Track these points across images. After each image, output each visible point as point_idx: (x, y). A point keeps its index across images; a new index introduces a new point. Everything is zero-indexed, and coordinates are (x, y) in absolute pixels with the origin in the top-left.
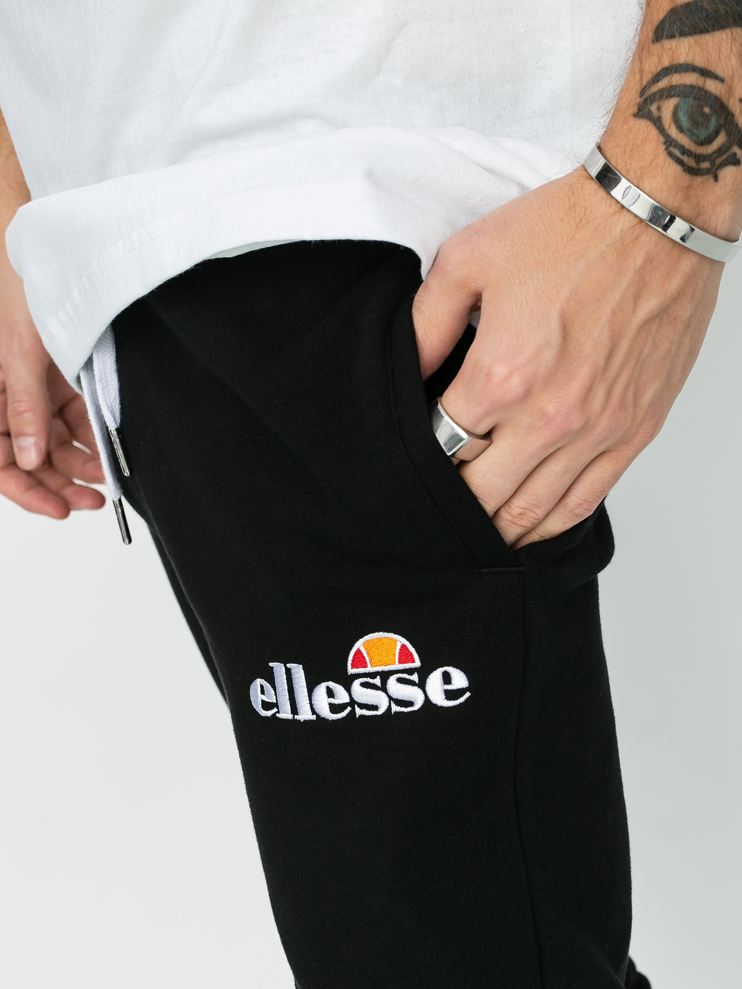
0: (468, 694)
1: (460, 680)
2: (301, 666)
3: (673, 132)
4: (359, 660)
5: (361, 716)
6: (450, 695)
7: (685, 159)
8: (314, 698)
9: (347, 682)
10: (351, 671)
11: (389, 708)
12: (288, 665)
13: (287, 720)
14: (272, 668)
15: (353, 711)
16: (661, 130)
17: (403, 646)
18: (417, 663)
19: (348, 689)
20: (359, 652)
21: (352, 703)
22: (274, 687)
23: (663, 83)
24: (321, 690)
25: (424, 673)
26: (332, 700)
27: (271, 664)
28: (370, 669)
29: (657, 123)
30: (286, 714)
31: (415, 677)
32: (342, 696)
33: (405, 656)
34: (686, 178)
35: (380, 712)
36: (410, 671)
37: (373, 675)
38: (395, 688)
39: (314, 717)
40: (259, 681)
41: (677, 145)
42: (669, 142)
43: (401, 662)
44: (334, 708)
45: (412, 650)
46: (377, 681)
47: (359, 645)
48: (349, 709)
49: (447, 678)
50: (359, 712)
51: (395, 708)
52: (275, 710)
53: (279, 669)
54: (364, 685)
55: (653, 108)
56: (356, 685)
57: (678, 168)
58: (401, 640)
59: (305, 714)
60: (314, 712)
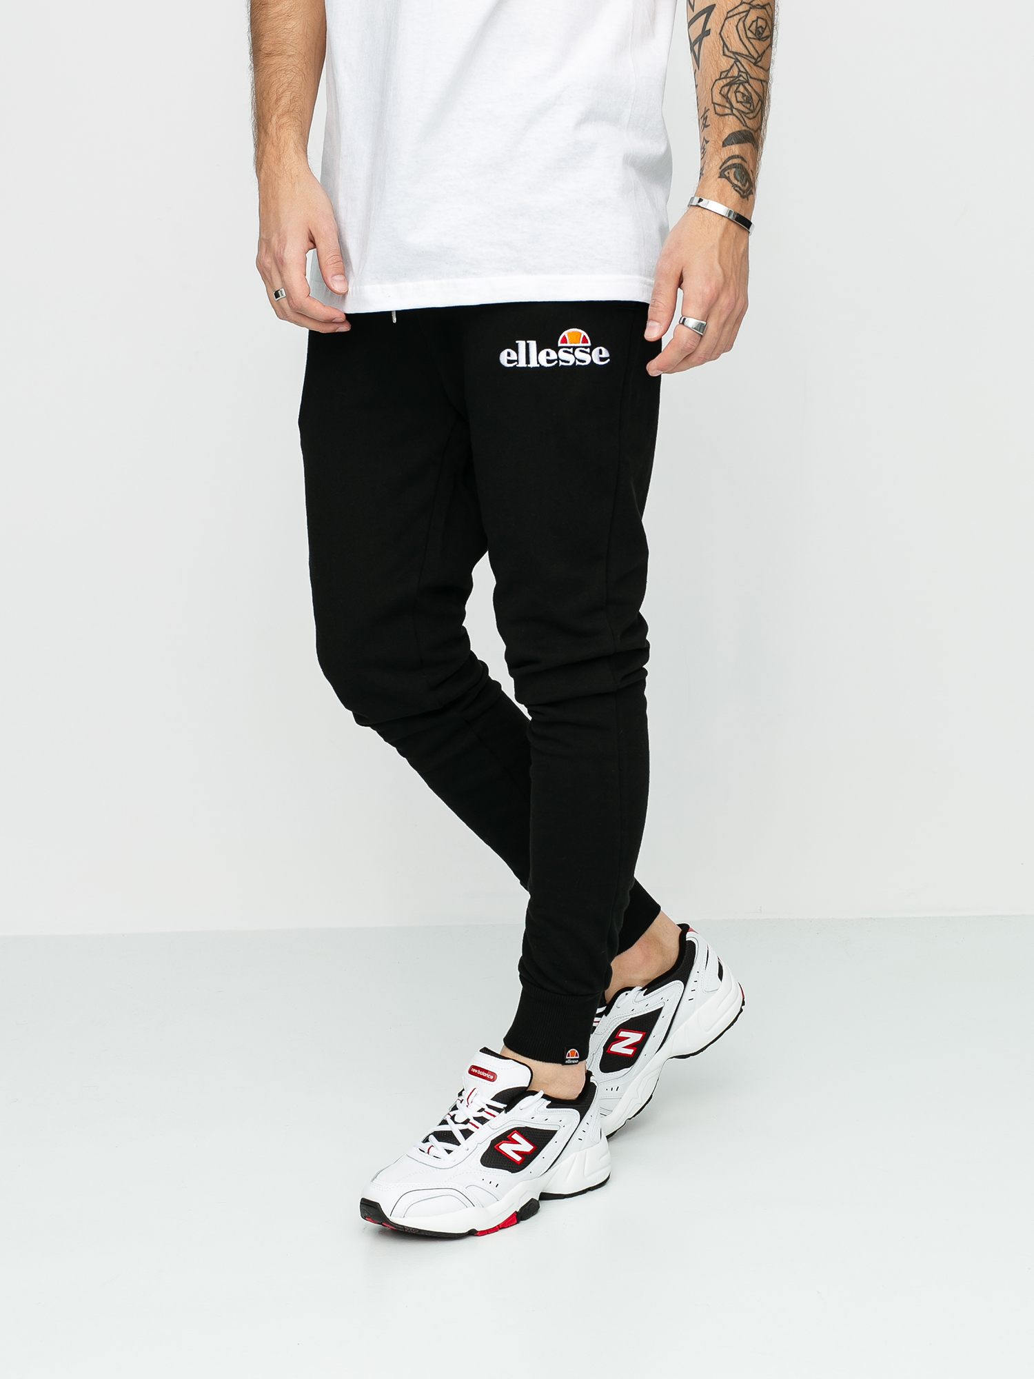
0: (609, 360)
1: (605, 354)
2: (535, 342)
3: (736, 182)
4: (564, 341)
5: (562, 366)
6: (602, 359)
7: (740, 191)
8: (539, 355)
9: (557, 349)
10: (560, 345)
11: (575, 362)
12: (528, 342)
13: (523, 367)
14: (517, 344)
15: (558, 363)
16: (731, 182)
17: (584, 336)
18: (589, 344)
19: (557, 353)
20: (564, 337)
21: (558, 359)
22: (517, 352)
23: (729, 163)
24: (543, 352)
25: (592, 348)
26: (548, 358)
27: (517, 342)
28: (568, 345)
29: (728, 179)
30: (522, 364)
31: (588, 350)
32: (553, 355)
33: (585, 341)
34: (741, 199)
35: (570, 364)
36: (586, 347)
37: (569, 348)
38: (578, 354)
39: (538, 366)
40: (505, 352)
41: (737, 186)
42: (734, 186)
43: (583, 342)
44: (549, 361)
45: (588, 338)
46: (571, 350)
47: (565, 333)
48: (556, 362)
49: (601, 352)
50: (561, 363)
51: (578, 363)
52: (516, 363)
53: (522, 344)
54: (565, 351)
55: (726, 173)
56: (561, 351)
57: (738, 194)
58: (584, 333)
59: (533, 364)
60: (538, 363)
